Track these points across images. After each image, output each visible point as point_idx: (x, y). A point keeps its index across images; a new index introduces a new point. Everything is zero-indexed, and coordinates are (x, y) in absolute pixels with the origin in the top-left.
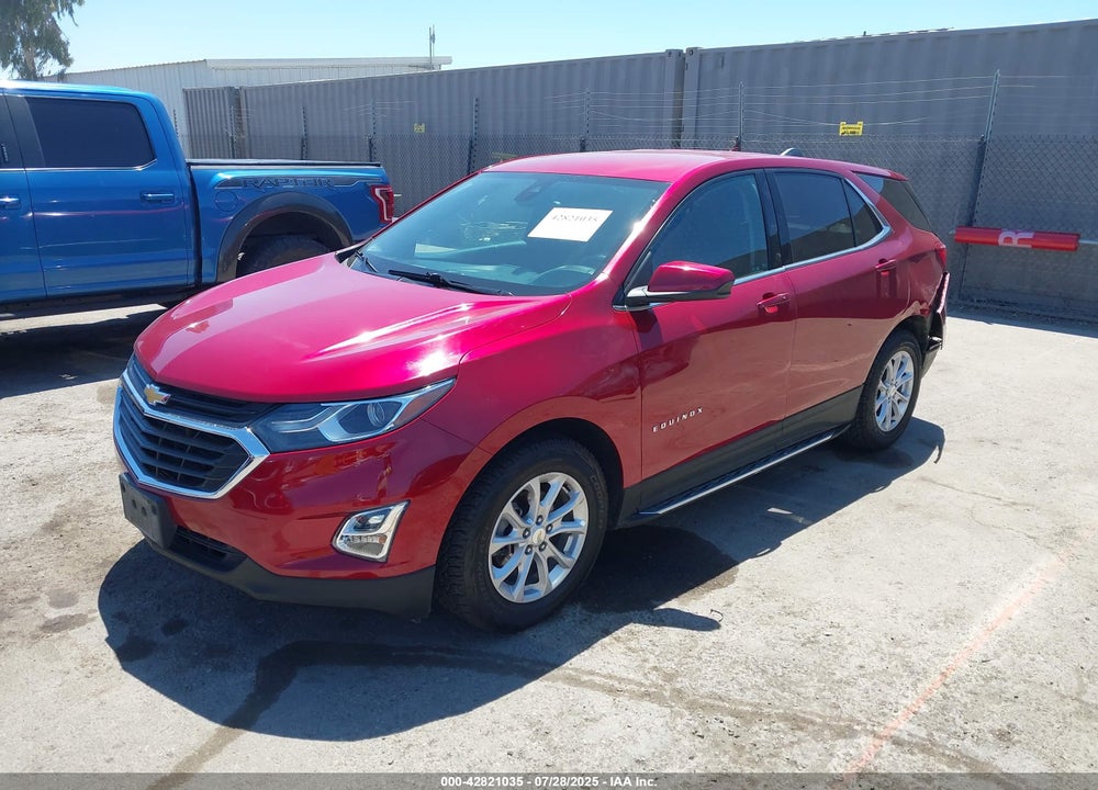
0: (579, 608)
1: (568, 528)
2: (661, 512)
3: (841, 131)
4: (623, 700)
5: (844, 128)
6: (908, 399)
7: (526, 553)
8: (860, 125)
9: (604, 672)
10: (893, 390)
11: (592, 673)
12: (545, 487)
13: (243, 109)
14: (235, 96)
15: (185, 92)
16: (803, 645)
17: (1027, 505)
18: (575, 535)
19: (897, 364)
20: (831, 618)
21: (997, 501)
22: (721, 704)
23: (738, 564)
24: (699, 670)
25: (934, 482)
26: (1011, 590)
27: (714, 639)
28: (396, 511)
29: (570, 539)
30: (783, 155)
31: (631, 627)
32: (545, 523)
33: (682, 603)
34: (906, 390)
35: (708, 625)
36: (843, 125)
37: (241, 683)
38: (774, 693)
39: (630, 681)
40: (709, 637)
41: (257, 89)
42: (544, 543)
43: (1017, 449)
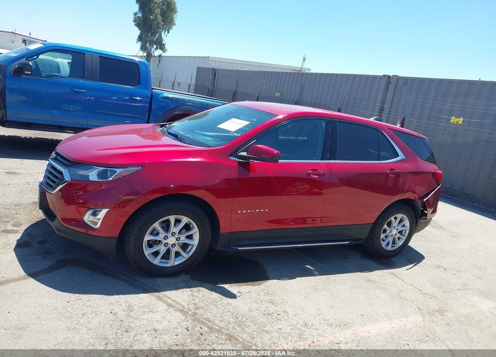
0: (188, 276)
1: (188, 241)
2: (240, 249)
3: (452, 121)
4: (171, 310)
5: (453, 120)
6: (405, 238)
7: (164, 246)
8: (461, 119)
9: (174, 299)
10: (394, 232)
11: (169, 298)
12: (178, 221)
13: (216, 77)
14: (215, 72)
15: (198, 68)
16: (264, 314)
17: (431, 296)
18: (193, 246)
19: (398, 220)
20: (287, 310)
21: (419, 291)
22: (208, 323)
23: (269, 280)
24: (212, 309)
25: (396, 276)
26: (383, 324)
27: (229, 301)
28: (104, 212)
29: (190, 247)
30: (372, 119)
31: (201, 288)
32: (177, 236)
33: (231, 287)
34: (405, 234)
35: (232, 296)
36: (453, 118)
37: (44, 264)
38: (233, 326)
39: (181, 305)
40: (229, 300)
41: (223, 70)
42: (174, 244)
43: (455, 274)
